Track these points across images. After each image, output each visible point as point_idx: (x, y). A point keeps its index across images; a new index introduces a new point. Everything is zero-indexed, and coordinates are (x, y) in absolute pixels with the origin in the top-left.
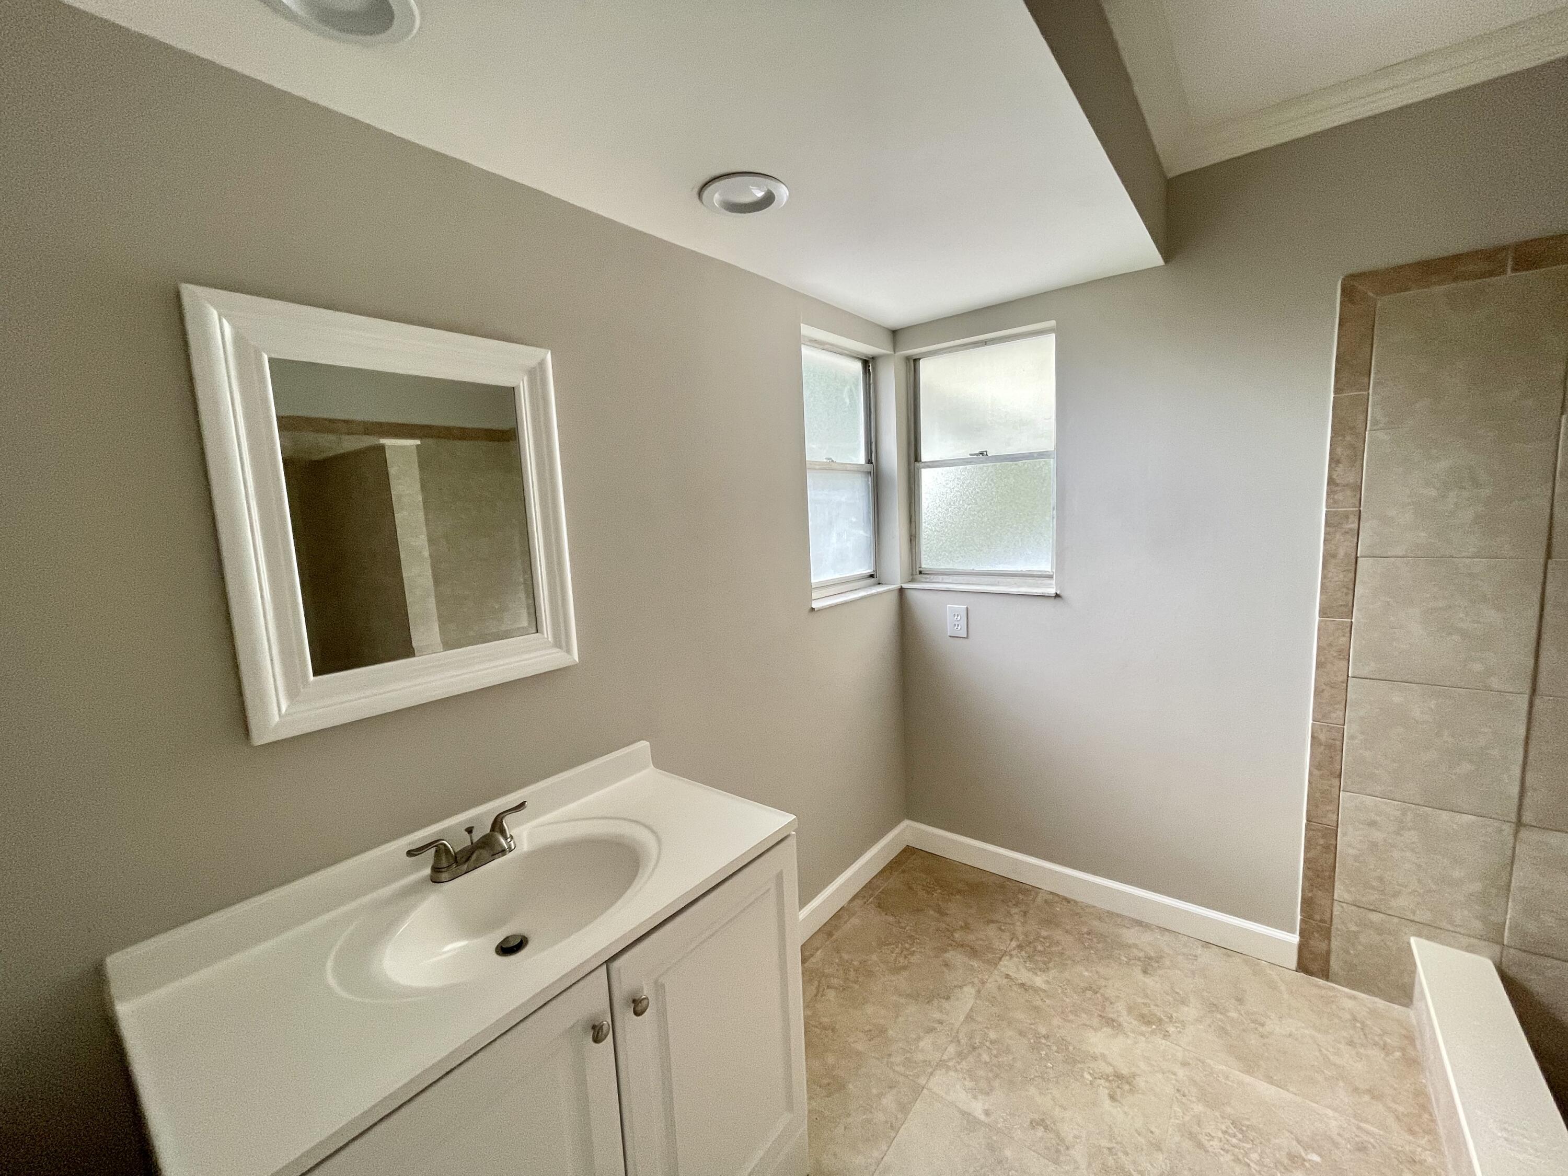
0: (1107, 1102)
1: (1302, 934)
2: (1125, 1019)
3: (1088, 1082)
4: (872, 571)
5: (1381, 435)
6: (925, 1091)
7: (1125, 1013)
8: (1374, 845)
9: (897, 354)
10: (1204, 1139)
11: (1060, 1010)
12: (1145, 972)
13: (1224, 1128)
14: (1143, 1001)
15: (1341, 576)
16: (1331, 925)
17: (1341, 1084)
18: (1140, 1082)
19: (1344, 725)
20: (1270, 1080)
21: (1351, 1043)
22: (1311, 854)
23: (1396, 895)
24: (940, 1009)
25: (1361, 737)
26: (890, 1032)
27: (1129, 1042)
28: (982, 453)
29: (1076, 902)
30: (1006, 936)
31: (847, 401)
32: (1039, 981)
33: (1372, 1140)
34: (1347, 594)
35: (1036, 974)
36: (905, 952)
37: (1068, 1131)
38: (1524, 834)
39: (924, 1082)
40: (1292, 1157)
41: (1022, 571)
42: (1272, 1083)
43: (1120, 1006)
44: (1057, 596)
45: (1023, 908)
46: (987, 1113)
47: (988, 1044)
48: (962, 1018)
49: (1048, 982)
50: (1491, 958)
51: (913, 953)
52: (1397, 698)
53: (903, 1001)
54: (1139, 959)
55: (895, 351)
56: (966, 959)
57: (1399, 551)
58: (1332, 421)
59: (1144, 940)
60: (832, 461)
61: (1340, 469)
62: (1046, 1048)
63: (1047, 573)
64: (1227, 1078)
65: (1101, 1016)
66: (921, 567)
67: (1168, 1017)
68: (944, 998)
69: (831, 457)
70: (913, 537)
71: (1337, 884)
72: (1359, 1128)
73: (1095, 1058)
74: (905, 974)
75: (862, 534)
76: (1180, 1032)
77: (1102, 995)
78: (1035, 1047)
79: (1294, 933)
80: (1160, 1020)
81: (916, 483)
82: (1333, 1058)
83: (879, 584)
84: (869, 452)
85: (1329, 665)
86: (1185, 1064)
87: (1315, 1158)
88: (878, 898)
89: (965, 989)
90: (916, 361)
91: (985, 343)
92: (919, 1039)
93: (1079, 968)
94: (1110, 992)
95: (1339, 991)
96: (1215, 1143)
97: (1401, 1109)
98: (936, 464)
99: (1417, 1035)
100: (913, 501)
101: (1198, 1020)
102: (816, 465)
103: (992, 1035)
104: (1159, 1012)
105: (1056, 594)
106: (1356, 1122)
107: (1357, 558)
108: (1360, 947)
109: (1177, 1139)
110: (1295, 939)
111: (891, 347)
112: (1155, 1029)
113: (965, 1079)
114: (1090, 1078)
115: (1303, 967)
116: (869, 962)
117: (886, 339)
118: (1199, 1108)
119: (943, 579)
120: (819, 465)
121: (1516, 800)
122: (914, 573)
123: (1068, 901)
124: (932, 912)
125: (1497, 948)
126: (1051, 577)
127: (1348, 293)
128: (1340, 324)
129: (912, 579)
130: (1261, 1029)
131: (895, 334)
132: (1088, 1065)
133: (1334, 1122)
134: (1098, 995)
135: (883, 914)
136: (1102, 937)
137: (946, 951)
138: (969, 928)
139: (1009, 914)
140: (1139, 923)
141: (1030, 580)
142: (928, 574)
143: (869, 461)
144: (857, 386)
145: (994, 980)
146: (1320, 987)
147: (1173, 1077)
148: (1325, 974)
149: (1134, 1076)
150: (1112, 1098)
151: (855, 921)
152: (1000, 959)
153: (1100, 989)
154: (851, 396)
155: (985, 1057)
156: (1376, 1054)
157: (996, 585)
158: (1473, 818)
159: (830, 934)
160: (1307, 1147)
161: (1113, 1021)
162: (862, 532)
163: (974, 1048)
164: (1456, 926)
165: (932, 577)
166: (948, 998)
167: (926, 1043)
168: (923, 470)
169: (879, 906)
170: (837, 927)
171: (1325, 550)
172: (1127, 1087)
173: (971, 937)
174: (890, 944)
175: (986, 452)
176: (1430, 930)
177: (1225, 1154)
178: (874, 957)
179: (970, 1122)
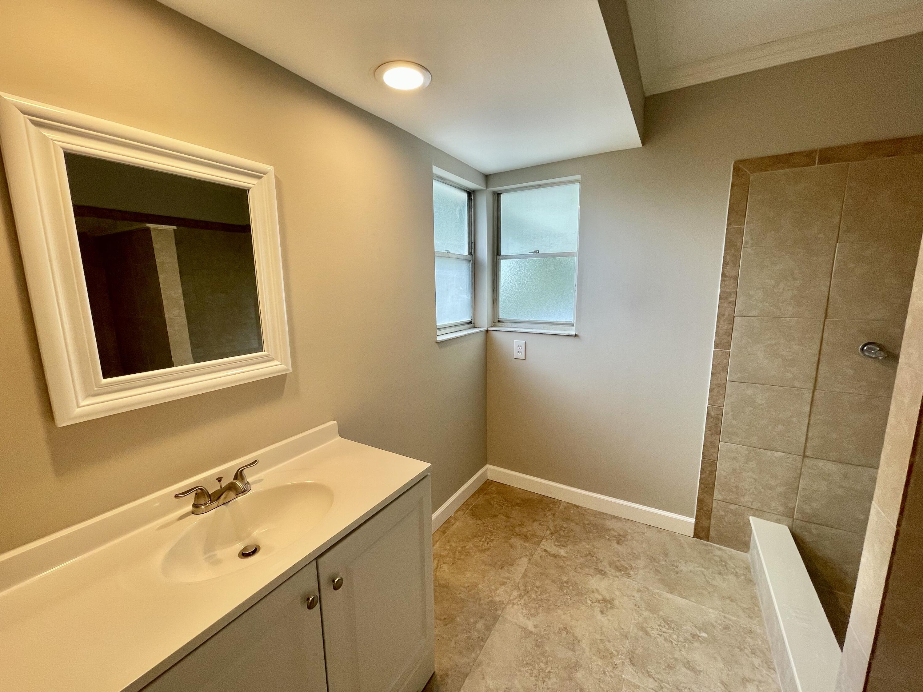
0: (599, 615)
1: (696, 519)
2: (607, 569)
3: (589, 605)
4: (471, 319)
5: (749, 250)
6: (500, 618)
7: (608, 566)
8: (734, 470)
10: (649, 629)
11: (574, 567)
12: (618, 543)
13: (659, 623)
14: (616, 559)
15: (726, 327)
16: (711, 512)
17: (716, 595)
18: (616, 603)
19: (723, 406)
20: (681, 595)
21: (720, 573)
22: (704, 476)
23: (744, 495)
24: (509, 571)
25: (731, 414)
26: (480, 586)
27: (611, 581)
28: (536, 252)
29: (581, 507)
30: (545, 528)
31: (458, 216)
32: (562, 552)
33: (731, 623)
34: (728, 336)
35: (561, 548)
36: (488, 540)
37: (578, 632)
38: (806, 461)
39: (500, 613)
40: (693, 636)
41: (556, 321)
42: (683, 598)
43: (605, 563)
44: (576, 335)
45: (553, 512)
46: (535, 627)
47: (535, 589)
48: (521, 575)
49: (567, 552)
50: (788, 526)
51: (492, 541)
52: (750, 392)
53: (487, 568)
54: (615, 537)
55: (487, 188)
56: (522, 542)
57: (755, 313)
58: (726, 241)
59: (617, 527)
60: (449, 252)
61: (728, 268)
62: (566, 588)
63: (571, 323)
64: (660, 596)
65: (595, 569)
66: (499, 318)
67: (630, 566)
68: (510, 565)
69: (449, 250)
70: (495, 300)
71: (715, 490)
72: (725, 617)
73: (592, 592)
74: (488, 553)
75: (466, 297)
76: (636, 574)
77: (596, 557)
78: (561, 589)
79: (693, 518)
80: (626, 568)
81: (497, 268)
82: (712, 582)
83: (475, 327)
84: (470, 248)
85: (717, 375)
86: (639, 591)
87: (704, 635)
88: (471, 509)
89: (522, 559)
90: (499, 195)
91: (540, 186)
92: (497, 589)
93: (584, 543)
94: (600, 556)
95: (713, 546)
96: (655, 632)
97: (744, 606)
98: (509, 257)
99: (751, 567)
100: (495, 279)
101: (645, 567)
102: (439, 254)
103: (538, 584)
104: (625, 564)
105: (576, 334)
106: (724, 614)
107: (734, 317)
108: (725, 524)
109: (636, 631)
110: (693, 520)
111: (484, 184)
112: (624, 573)
113: (523, 609)
114: (591, 603)
115: (696, 535)
116: (467, 547)
117: (482, 180)
118: (646, 614)
119: (511, 325)
120: (441, 254)
121: (804, 444)
122: (495, 321)
123: (577, 507)
124: (502, 517)
125: (791, 521)
126: (573, 325)
127: (736, 170)
128: (731, 188)
129: (494, 325)
130: (676, 569)
131: (487, 178)
132: (589, 595)
133: (712, 615)
134: (594, 557)
135: (475, 519)
136: (595, 526)
137: (511, 538)
138: (523, 525)
139: (545, 516)
140: (615, 517)
141: (561, 327)
142: (503, 322)
143: (470, 254)
144: (464, 207)
145: (538, 553)
146: (705, 545)
147: (633, 598)
148: (707, 538)
149: (613, 599)
150: (602, 612)
151: (458, 523)
152: (541, 541)
153: (595, 554)
154: (461, 214)
155: (534, 596)
156: (731, 577)
157: (542, 329)
158: (782, 454)
159: (444, 533)
160: (700, 630)
161: (602, 571)
162: (465, 296)
163: (528, 592)
164: (772, 510)
165: (506, 324)
166: (512, 565)
167: (501, 591)
168: (501, 260)
169: (472, 515)
170: (447, 528)
171: (718, 312)
172: (610, 606)
173: (525, 530)
174: (479, 536)
175: (538, 251)
176: (760, 513)
177: (660, 637)
178: (470, 544)
179: (527, 633)
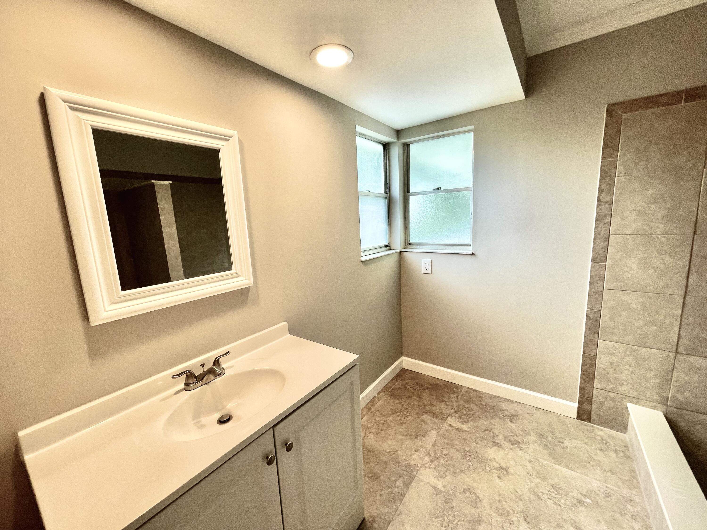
0: (497, 480)
1: (579, 404)
2: (503, 442)
4: (387, 243)
5: (622, 179)
6: (416, 478)
7: (503, 440)
8: (612, 363)
9: (399, 142)
10: (540, 494)
11: (474, 440)
12: (511, 421)
13: (549, 489)
14: (511, 434)
15: (602, 244)
16: (592, 398)
17: (598, 468)
18: (511, 470)
19: (601, 310)
20: (567, 467)
21: (601, 450)
22: (585, 368)
23: (622, 385)
24: (421, 441)
25: (608, 316)
26: (399, 452)
27: (505, 452)
28: (438, 189)
29: (479, 391)
30: (450, 407)
31: (377, 163)
32: (464, 427)
33: (613, 492)
34: (604, 252)
35: (463, 424)
36: (404, 416)
37: (480, 493)
38: (679, 357)
39: (415, 474)
40: (579, 501)
41: (456, 242)
42: (569, 469)
43: (501, 437)
45: (456, 395)
46: (444, 486)
47: (443, 456)
48: (431, 444)
49: (468, 427)
50: (662, 411)
51: (407, 417)
52: (625, 298)
53: (404, 438)
54: (508, 416)
55: (398, 141)
56: (432, 418)
57: (629, 231)
58: (600, 172)
59: (509, 408)
60: (370, 192)
61: (603, 194)
62: (469, 456)
63: (468, 244)
64: (549, 467)
65: (492, 441)
66: (410, 242)
67: (522, 441)
68: (422, 436)
69: (369, 190)
70: (406, 228)
71: (595, 381)
72: (607, 487)
73: (491, 460)
74: (404, 425)
75: (384, 226)
76: (527, 447)
77: (493, 432)
78: (464, 457)
79: (576, 402)
80: (519, 442)
81: (408, 203)
82: (595, 457)
83: (391, 249)
84: (386, 187)
85: (595, 284)
86: (530, 461)
87: (589, 501)
88: (391, 392)
89: (432, 431)
90: (408, 145)
91: (440, 137)
92: (412, 455)
93: (482, 421)
94: (496, 431)
95: (595, 427)
96: (545, 496)
97: (624, 478)
98: (417, 194)
99: (630, 446)
100: (407, 211)
101: (535, 442)
102: (362, 193)
103: (445, 452)
104: (517, 439)
105: (472, 253)
106: (606, 485)
107: (609, 235)
108: (605, 408)
109: (529, 494)
110: (576, 405)
111: (396, 138)
112: (517, 447)
113: (433, 471)
114: (489, 470)
115: (579, 417)
116: (388, 421)
117: (394, 134)
118: (537, 481)
119: (420, 247)
120: (364, 193)
121: (676, 343)
122: (407, 244)
123: (476, 391)
124: (415, 398)
125: (665, 407)
126: (470, 245)
127: (609, 112)
128: (605, 127)
129: (406, 247)
130: (562, 445)
131: (398, 133)
132: (488, 463)
133: (596, 485)
134: (491, 432)
135: (394, 399)
136: (492, 407)
137: (423, 415)
138: (432, 404)
139: (450, 397)
140: (507, 400)
141: (460, 247)
142: (413, 245)
143: (386, 192)
144: (380, 156)
145: (445, 427)
146: (587, 426)
147: (526, 467)
148: (589, 420)
149: (508, 467)
150: (499, 477)
151: (381, 402)
152: (447, 417)
153: (491, 429)
154: (378, 161)
155: (442, 462)
156: (611, 454)
157: (445, 250)
158: (657, 351)
159: (370, 409)
160: (585, 496)
161: (498, 443)
163: (437, 458)
164: (647, 398)
165: (415, 246)
166: (424, 436)
167: (415, 456)
168: (411, 196)
169: (392, 396)
170: (373, 406)
171: (595, 232)
172: (505, 472)
173: (434, 408)
174: (397, 412)
175: (440, 188)
176: (636, 400)
177: (550, 500)
178: (390, 419)
179: (437, 492)
